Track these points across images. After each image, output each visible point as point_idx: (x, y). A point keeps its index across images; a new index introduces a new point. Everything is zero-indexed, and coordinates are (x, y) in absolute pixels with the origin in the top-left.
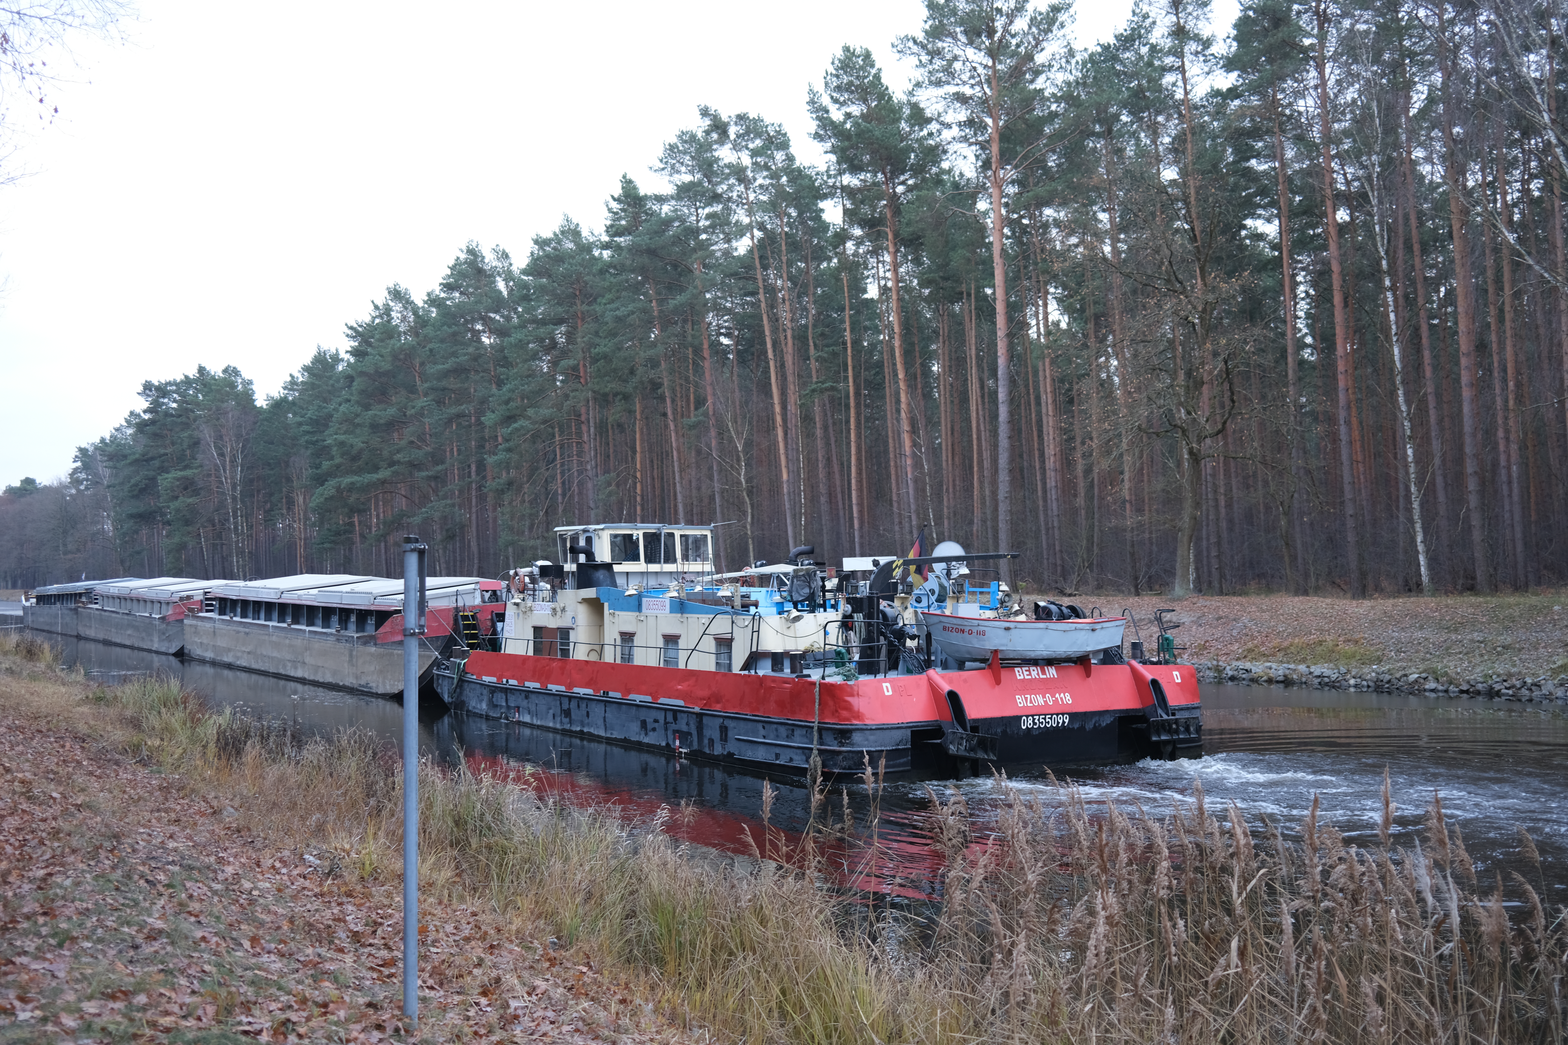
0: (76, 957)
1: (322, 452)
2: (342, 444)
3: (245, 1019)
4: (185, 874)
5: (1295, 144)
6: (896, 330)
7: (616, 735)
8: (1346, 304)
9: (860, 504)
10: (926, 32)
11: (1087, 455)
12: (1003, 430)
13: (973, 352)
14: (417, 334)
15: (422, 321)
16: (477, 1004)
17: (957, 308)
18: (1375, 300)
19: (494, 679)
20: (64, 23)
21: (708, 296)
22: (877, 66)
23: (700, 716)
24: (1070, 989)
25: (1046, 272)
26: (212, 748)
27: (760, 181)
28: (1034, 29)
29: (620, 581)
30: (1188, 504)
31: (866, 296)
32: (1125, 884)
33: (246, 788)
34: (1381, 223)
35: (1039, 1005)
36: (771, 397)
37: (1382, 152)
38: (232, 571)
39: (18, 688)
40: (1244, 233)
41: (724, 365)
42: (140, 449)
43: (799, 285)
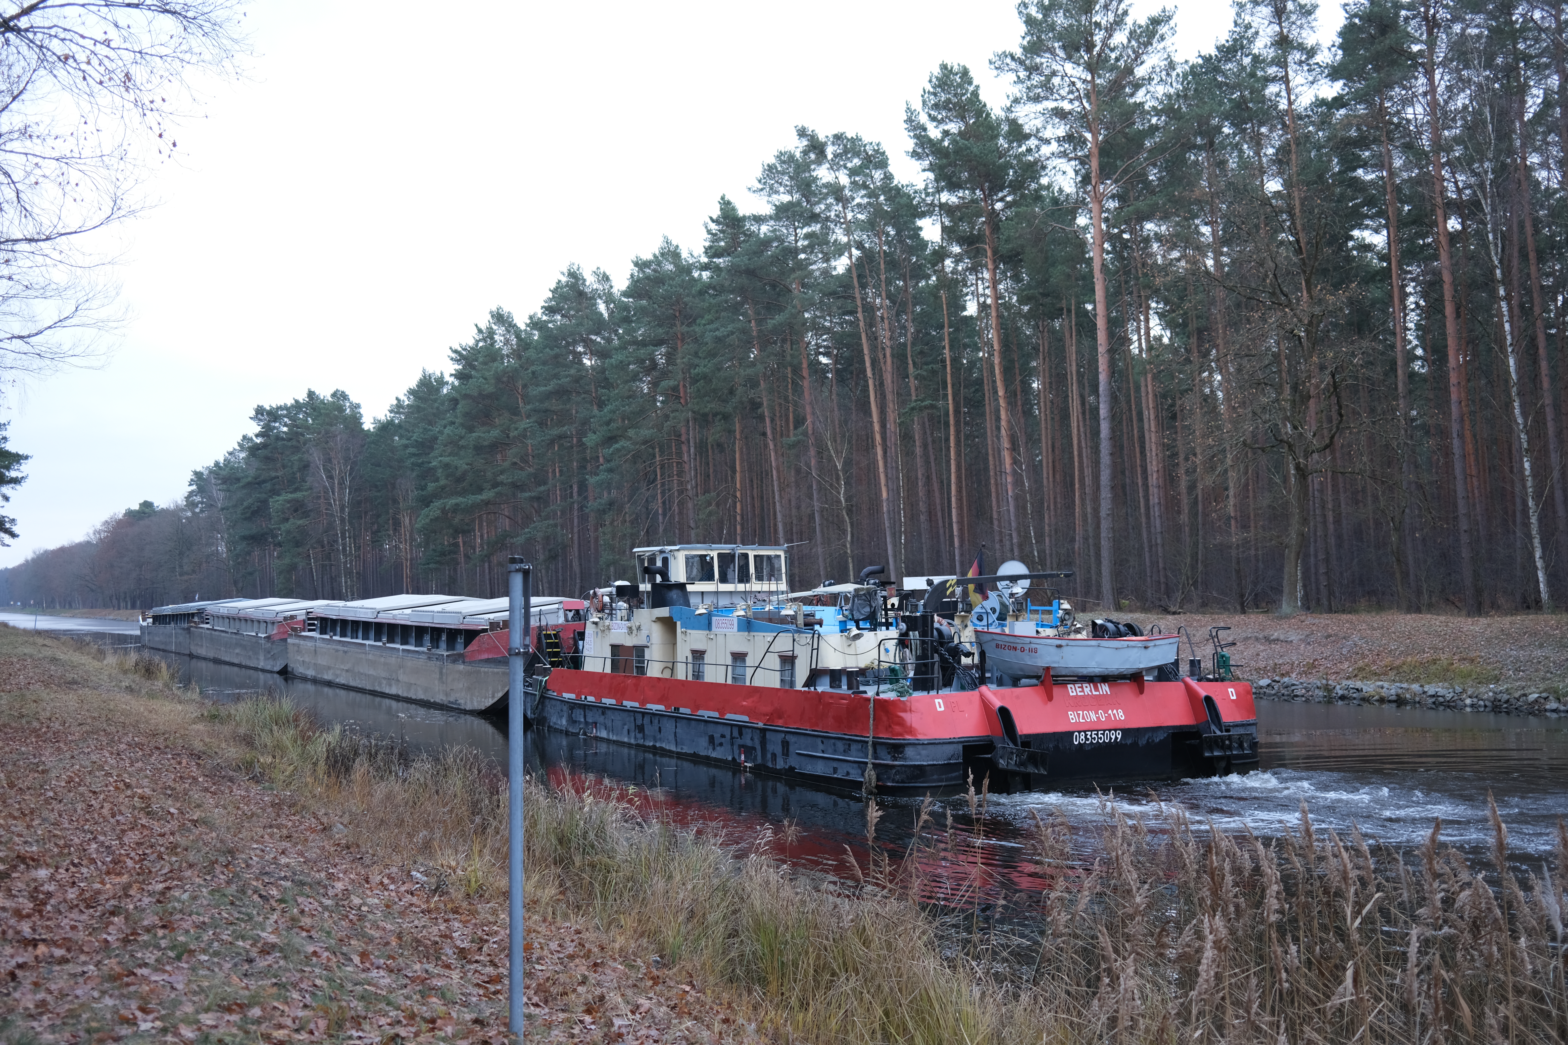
0: (193, 969)
1: (427, 474)
2: (447, 466)
3: (355, 1034)
4: (296, 890)
5: (1403, 152)
6: (996, 347)
7: (686, 750)
8: (1458, 315)
9: (960, 522)
10: (1024, 48)
11: (1190, 472)
12: (1105, 447)
13: (1074, 368)
14: (519, 357)
15: (524, 343)
16: (582, 1022)
17: (1057, 324)
18: (1488, 310)
19: (573, 696)
20: (182, 60)
21: (807, 315)
22: (975, 83)
23: (763, 731)
24: (1178, 1014)
25: (1147, 286)
26: (322, 766)
27: (858, 200)
28: (1133, 43)
29: (693, 600)
30: (1295, 520)
31: (965, 313)
32: (1232, 909)
33: (355, 805)
34: (1494, 231)
35: (1147, 1030)
36: (871, 416)
37: (1496, 158)
38: (340, 591)
39: (137, 705)
40: (1351, 244)
41: (823, 384)
42: (252, 472)
43: (899, 304)
